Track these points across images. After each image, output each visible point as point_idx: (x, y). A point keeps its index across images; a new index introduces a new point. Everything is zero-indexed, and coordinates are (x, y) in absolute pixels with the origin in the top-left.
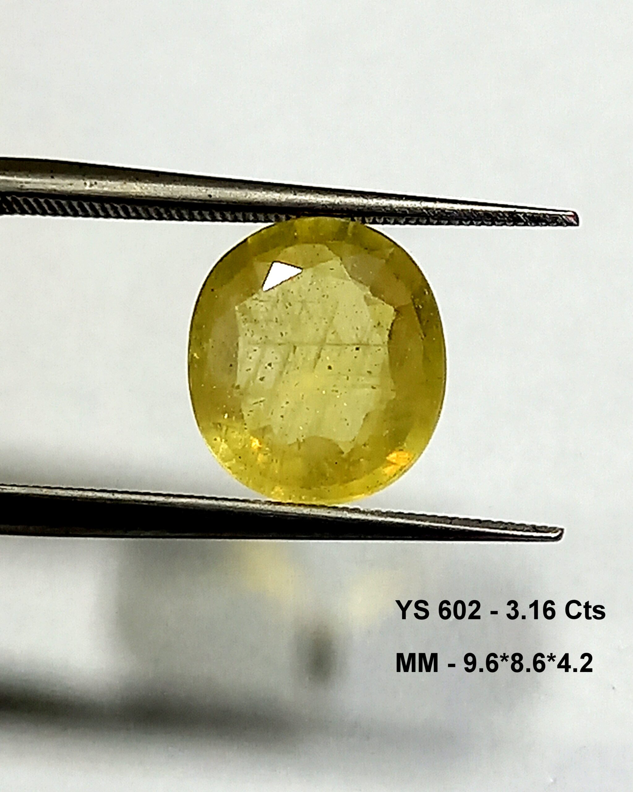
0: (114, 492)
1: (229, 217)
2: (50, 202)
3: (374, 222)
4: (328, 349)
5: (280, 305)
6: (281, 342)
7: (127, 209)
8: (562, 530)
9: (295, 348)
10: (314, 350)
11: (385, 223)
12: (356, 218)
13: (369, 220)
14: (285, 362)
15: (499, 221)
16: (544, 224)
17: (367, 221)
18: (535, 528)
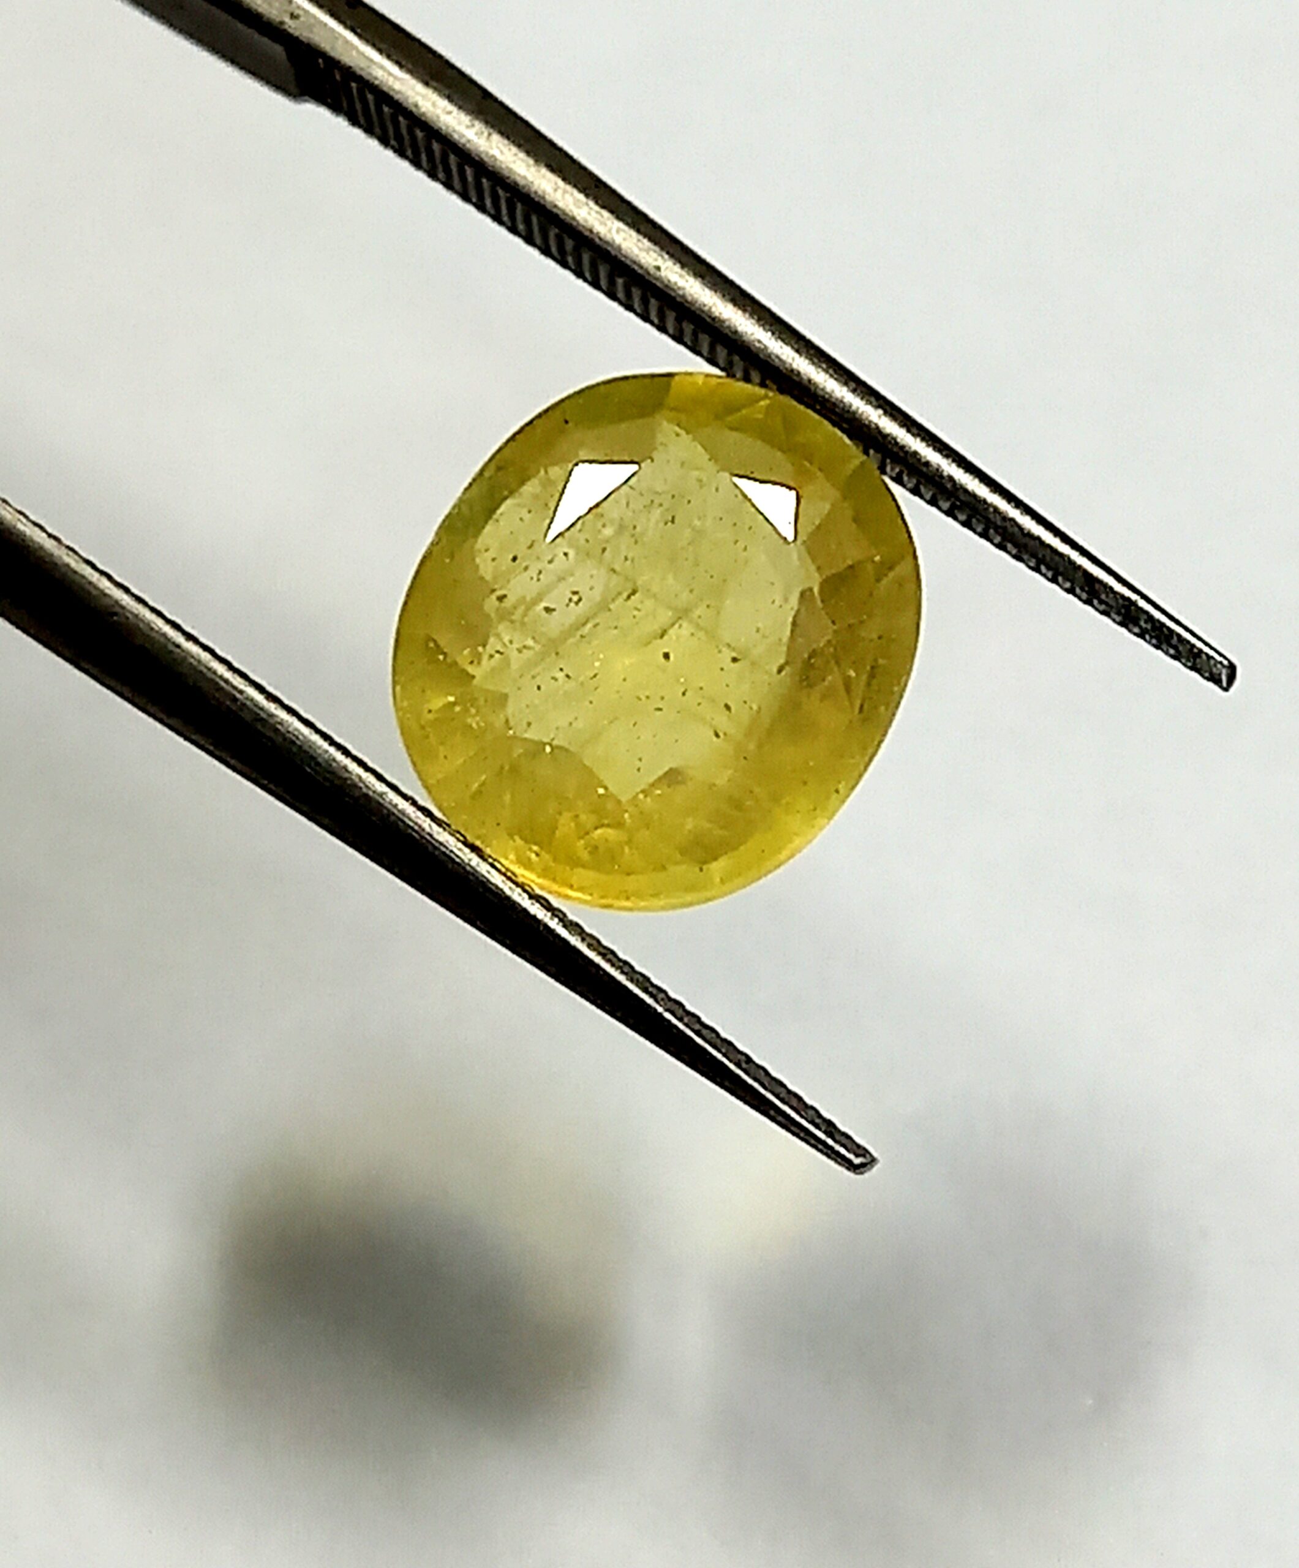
0: (190, 637)
1: (670, 326)
2: (398, 122)
3: (898, 480)
4: (686, 628)
5: (657, 513)
6: (617, 568)
7: (515, 209)
8: (873, 1160)
9: (634, 592)
10: (665, 616)
11: (915, 491)
12: (872, 452)
13: (892, 469)
14: (604, 606)
15: (1101, 602)
16: (1172, 651)
17: (888, 469)
18: (830, 1128)
